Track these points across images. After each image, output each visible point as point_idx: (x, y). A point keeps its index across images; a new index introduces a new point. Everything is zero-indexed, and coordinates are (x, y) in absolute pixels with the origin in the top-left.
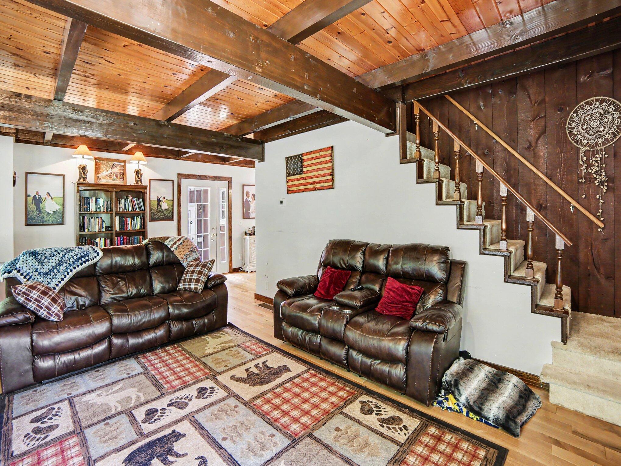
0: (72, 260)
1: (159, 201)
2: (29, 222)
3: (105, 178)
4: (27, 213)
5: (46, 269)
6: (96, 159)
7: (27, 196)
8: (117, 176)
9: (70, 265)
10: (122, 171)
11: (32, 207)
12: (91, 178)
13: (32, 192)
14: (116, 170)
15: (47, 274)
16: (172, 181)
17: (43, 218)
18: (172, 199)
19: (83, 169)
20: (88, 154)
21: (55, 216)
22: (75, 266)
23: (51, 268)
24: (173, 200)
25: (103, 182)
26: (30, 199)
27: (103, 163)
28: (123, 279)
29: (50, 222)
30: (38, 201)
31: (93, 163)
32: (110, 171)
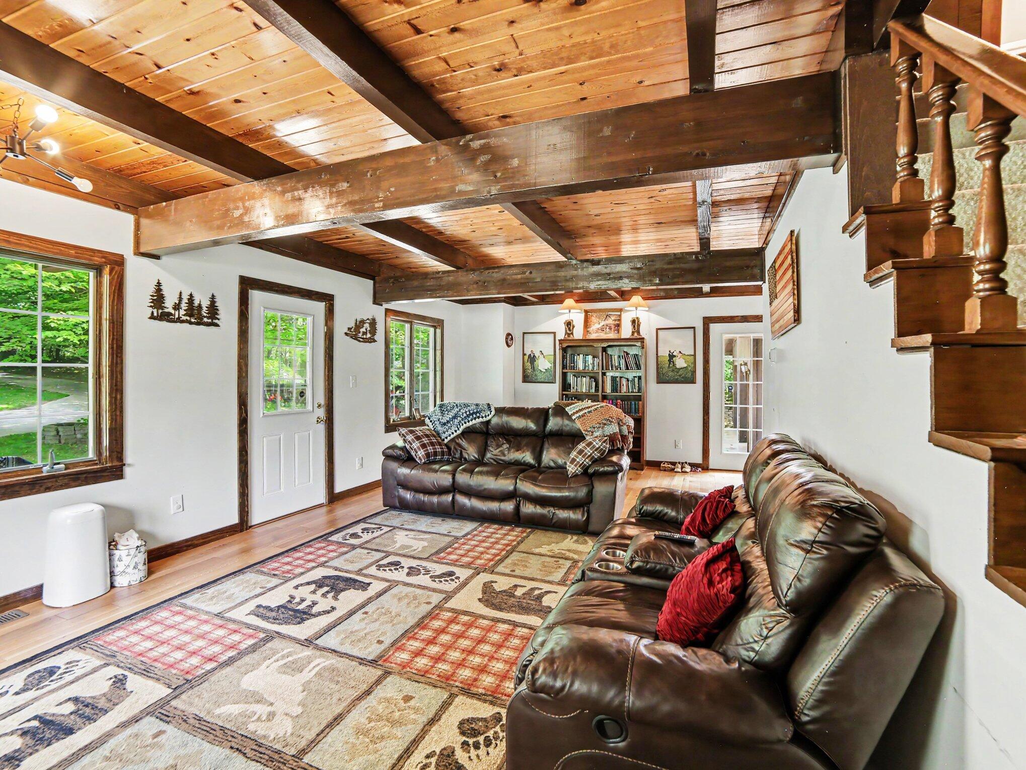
0: (465, 415)
1: (671, 356)
2: (526, 379)
3: (597, 332)
4: (524, 370)
5: (444, 421)
6: (586, 312)
7: (524, 355)
8: (610, 329)
9: (462, 420)
10: (617, 322)
11: (528, 365)
12: (578, 333)
13: (528, 352)
14: (610, 321)
15: (444, 424)
16: (694, 328)
17: (536, 375)
18: (693, 353)
19: (569, 324)
20: (574, 308)
21: (547, 374)
22: (466, 421)
23: (448, 419)
24: (695, 355)
25: (593, 336)
26: (526, 357)
27: (595, 315)
28: (509, 442)
29: (542, 380)
30: (532, 359)
31: (582, 316)
32: (602, 324)
